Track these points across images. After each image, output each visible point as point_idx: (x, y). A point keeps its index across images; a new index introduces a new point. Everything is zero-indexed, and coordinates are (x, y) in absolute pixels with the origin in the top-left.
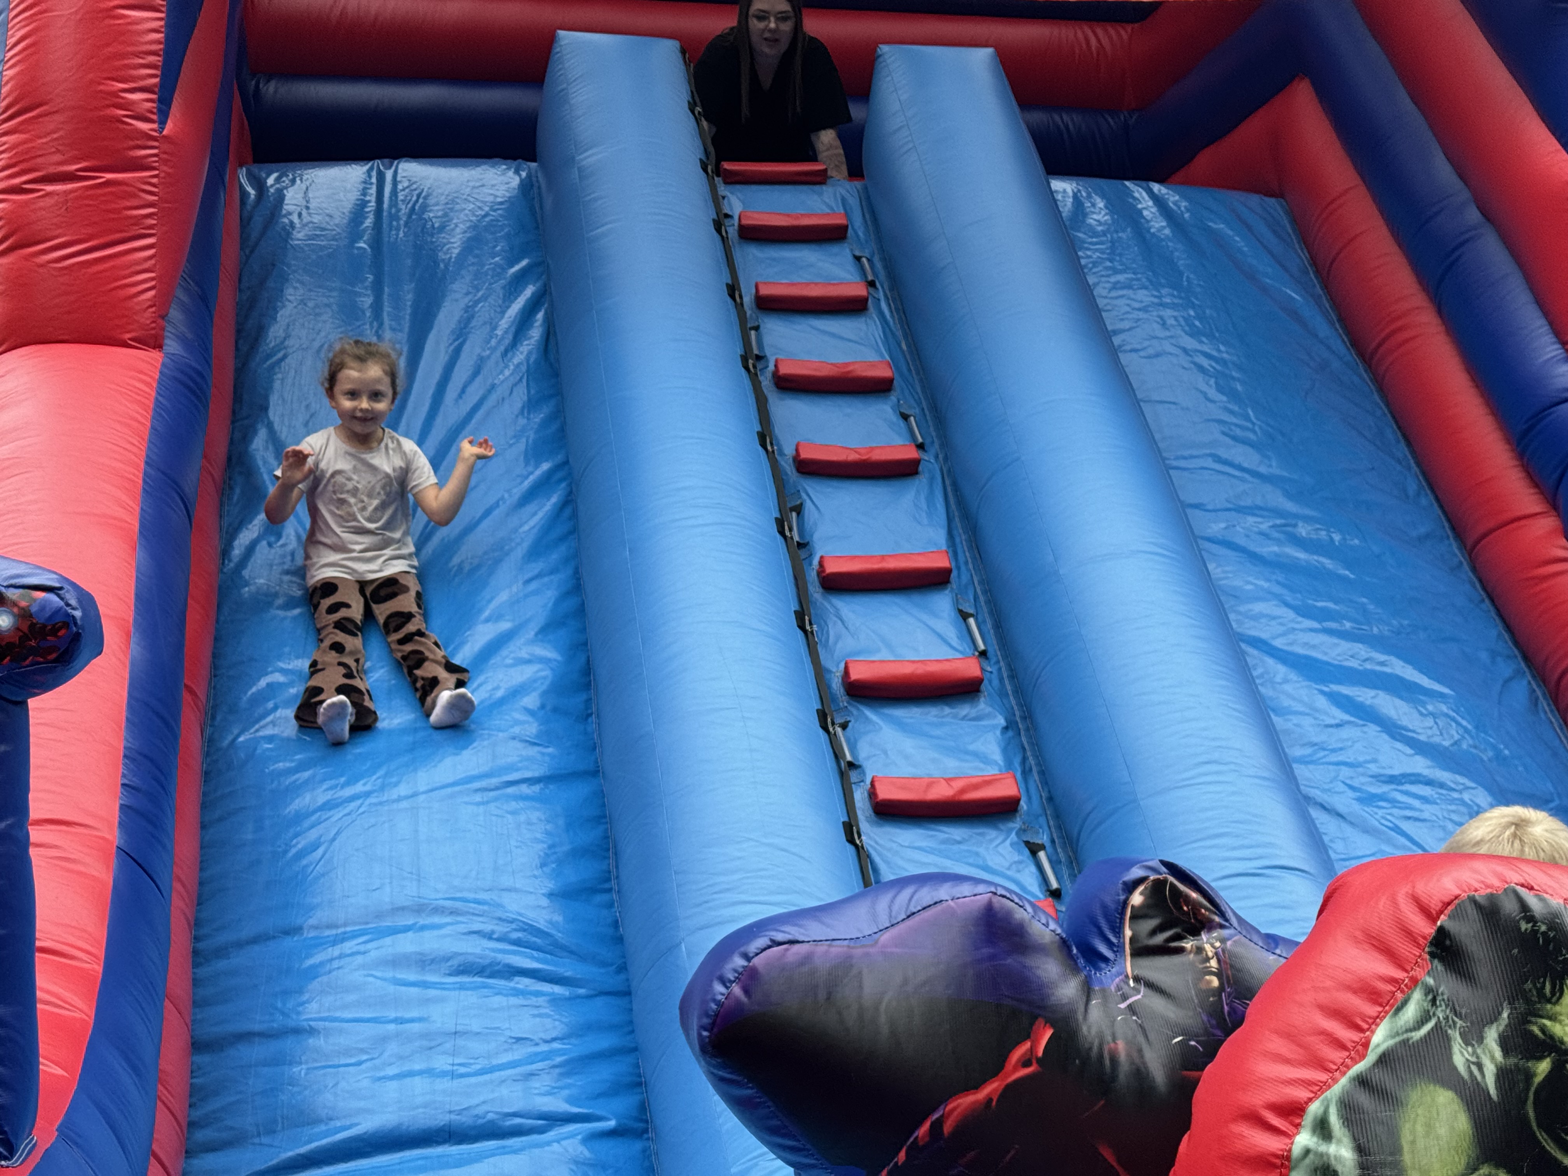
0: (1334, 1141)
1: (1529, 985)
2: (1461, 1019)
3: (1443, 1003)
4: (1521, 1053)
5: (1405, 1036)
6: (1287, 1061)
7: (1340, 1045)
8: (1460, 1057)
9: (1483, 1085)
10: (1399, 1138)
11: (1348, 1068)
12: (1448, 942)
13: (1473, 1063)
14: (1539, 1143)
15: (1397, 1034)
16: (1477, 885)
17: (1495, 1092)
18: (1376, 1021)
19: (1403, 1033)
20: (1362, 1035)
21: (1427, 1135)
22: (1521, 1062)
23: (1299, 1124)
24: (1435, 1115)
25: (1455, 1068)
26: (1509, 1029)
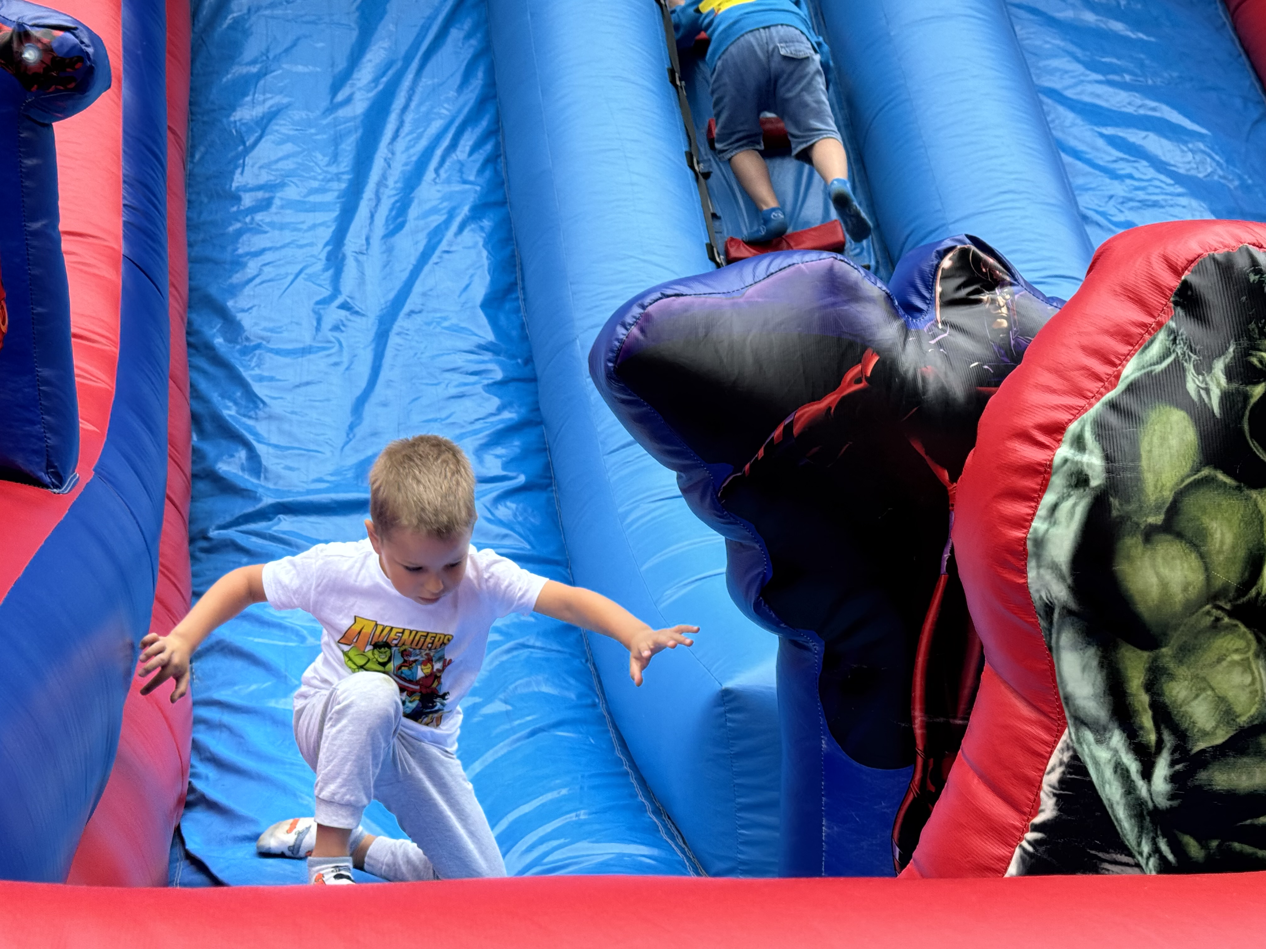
0: (1087, 452)
1: (1252, 326)
2: (1195, 354)
3: (1181, 342)
4: (1242, 380)
5: (1149, 369)
6: (1053, 391)
7: (1097, 377)
8: (1192, 383)
9: (1209, 405)
10: (1139, 449)
11: (1102, 395)
12: (1190, 293)
13: (1202, 389)
14: (1252, 449)
15: (1143, 367)
16: (1216, 245)
17: (1219, 411)
18: (1126, 358)
19: (1148, 367)
20: (1115, 369)
21: (1161, 445)
22: (1241, 387)
23: (1060, 440)
24: (1169, 430)
25: (1188, 393)
26: (1233, 361)
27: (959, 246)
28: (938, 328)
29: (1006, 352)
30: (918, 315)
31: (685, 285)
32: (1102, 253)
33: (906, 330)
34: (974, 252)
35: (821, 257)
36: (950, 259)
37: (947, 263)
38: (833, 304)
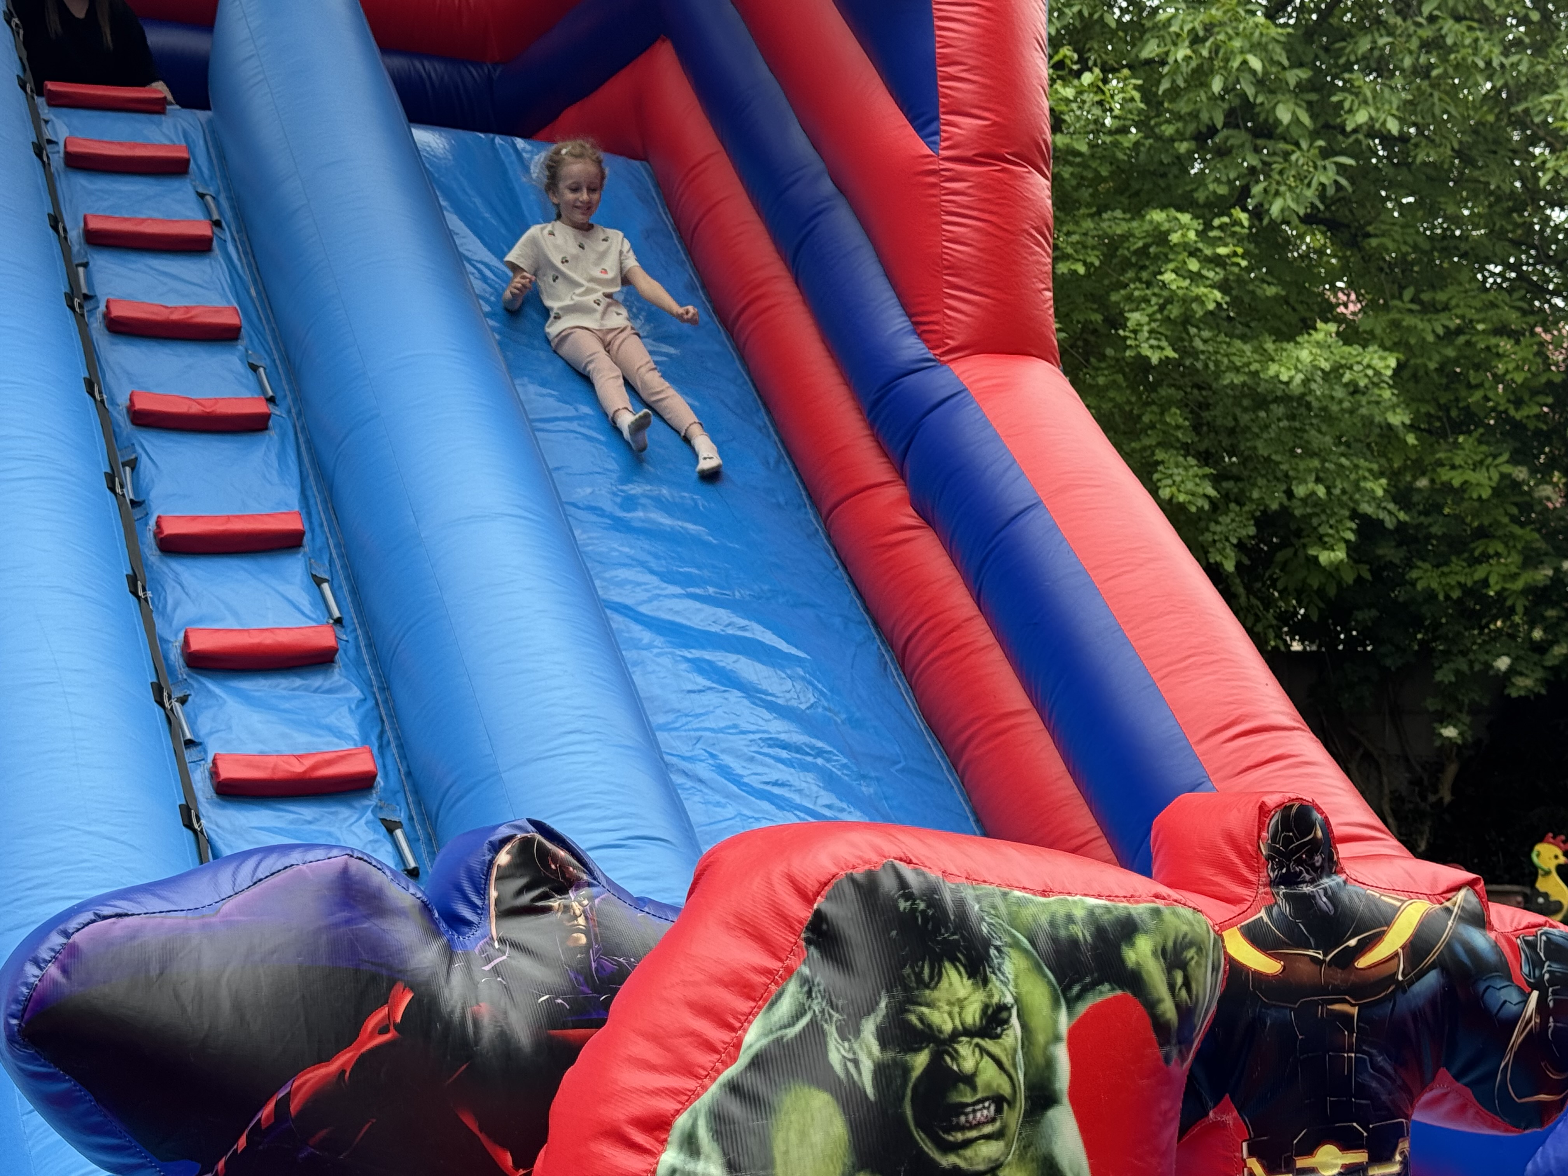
0: (702, 1156)
1: (907, 970)
2: (838, 1012)
3: (819, 995)
4: (899, 1045)
5: (779, 1033)
6: (652, 1068)
7: (710, 1047)
8: (836, 1053)
9: (860, 1084)
10: (771, 1149)
11: (719, 1072)
12: (825, 927)
13: (850, 1060)
14: (917, 1143)
15: (771, 1032)
16: (853, 861)
17: (872, 1091)
18: (747, 1018)
19: (777, 1030)
20: (734, 1034)
21: (801, 1143)
22: (899, 1056)
23: (665, 1140)
24: (809, 1120)
25: (831, 1067)
26: (887, 1021)
27: (519, 836)
28: (494, 947)
29: (585, 979)
30: (467, 930)
31: (130, 900)
32: (707, 866)
33: (450, 952)
34: (539, 843)
35: (330, 855)
36: (508, 853)
37: (503, 858)
38: (348, 922)
